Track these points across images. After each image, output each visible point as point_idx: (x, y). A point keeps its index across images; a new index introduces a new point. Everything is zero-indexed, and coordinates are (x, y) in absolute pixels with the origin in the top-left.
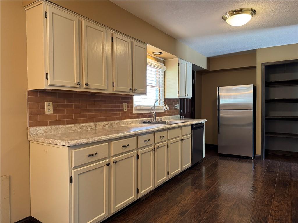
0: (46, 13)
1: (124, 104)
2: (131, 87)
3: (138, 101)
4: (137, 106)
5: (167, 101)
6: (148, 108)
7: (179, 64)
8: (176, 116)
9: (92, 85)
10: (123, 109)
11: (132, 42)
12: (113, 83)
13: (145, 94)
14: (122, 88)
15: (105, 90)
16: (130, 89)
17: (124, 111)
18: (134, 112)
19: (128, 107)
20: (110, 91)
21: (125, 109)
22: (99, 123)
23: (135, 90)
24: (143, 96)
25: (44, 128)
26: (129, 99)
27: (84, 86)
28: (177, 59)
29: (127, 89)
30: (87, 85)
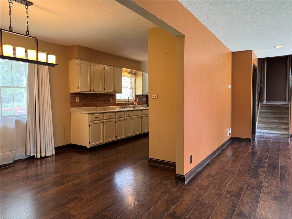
0: (78, 64)
1: (111, 98)
2: (114, 90)
3: (118, 96)
4: (118, 99)
5: (137, 96)
6: (124, 100)
7: (143, 75)
8: (144, 105)
9: (96, 90)
10: (110, 101)
11: (114, 68)
12: (105, 89)
13: (121, 93)
14: (109, 91)
15: (101, 92)
16: (113, 91)
17: (111, 101)
18: (117, 102)
19: (113, 100)
20: (103, 92)
21: (112, 101)
22: (98, 107)
23: (116, 91)
24: (121, 94)
25: (76, 108)
26: (114, 96)
27: (92, 91)
28: (142, 72)
29: (111, 91)
30: (93, 90)
